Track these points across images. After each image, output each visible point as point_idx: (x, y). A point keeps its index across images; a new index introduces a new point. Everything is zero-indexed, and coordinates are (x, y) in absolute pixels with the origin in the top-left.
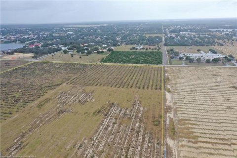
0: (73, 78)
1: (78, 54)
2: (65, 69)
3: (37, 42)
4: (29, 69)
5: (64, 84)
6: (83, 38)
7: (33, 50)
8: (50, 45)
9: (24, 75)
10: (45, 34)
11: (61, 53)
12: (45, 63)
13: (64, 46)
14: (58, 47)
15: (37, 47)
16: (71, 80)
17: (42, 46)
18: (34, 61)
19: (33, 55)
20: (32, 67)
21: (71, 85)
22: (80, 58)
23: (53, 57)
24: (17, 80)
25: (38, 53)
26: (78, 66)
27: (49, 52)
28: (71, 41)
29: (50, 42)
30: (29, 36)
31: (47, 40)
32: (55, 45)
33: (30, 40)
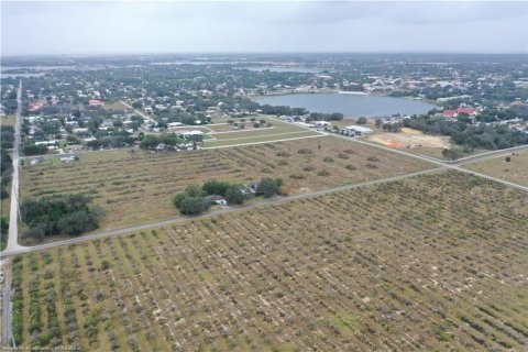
3: (467, 101)
4: (422, 198)
7: (451, 129)
8: (502, 117)
9: (402, 218)
10: (492, 82)
12: (477, 182)
15: (464, 119)
17: (478, 118)
18: (446, 166)
19: (447, 147)
20: (434, 191)
23: (509, 165)
24: (374, 235)
25: (465, 138)
27: (496, 141)
29: (502, 106)
30: (451, 84)
31: (495, 98)
32: (517, 120)
33: (449, 95)
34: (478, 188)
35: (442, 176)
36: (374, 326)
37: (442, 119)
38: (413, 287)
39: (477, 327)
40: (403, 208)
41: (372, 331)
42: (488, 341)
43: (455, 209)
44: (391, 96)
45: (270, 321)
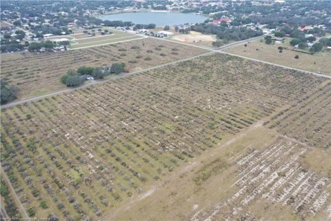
0: (278, 110)
1: (292, 48)
2: (264, 81)
3: (226, 14)
4: (202, 68)
5: (258, 125)
6: (303, 14)
7: (217, 30)
8: (244, 22)
9: (193, 79)
11: (261, 41)
12: (230, 58)
13: (267, 27)
14: (257, 29)
15: (224, 24)
16: (274, 114)
17: (231, 24)
18: (214, 51)
19: (215, 40)
20: (208, 64)
21: (274, 130)
22: (297, 57)
23: (247, 48)
24: (179, 88)
25: (224, 35)
26: (291, 78)
28: (281, 18)
29: (245, 17)
30: (217, 4)
31: (241, 12)
32: (251, 24)
33: (216, 11)
34: (230, 61)
35: (212, 56)
36: (180, 127)
37: (212, 25)
38: (199, 109)
39: (228, 122)
40: (192, 74)
41: (180, 130)
42: (233, 127)
43: (219, 72)
44: (183, 12)
45: (129, 132)
